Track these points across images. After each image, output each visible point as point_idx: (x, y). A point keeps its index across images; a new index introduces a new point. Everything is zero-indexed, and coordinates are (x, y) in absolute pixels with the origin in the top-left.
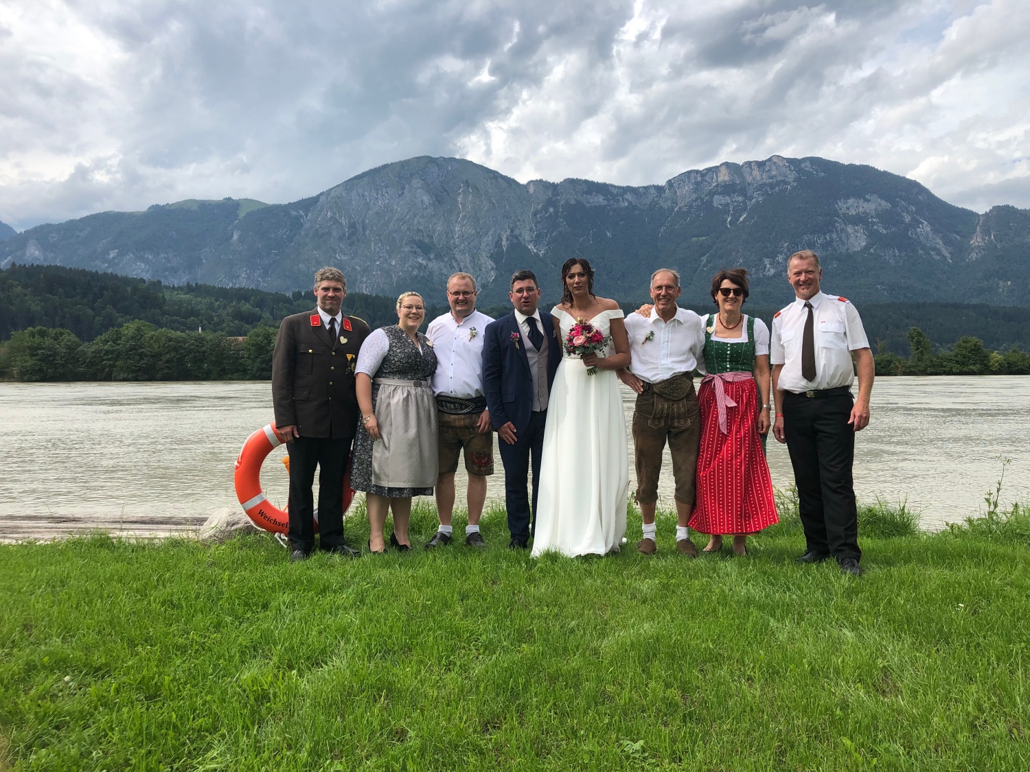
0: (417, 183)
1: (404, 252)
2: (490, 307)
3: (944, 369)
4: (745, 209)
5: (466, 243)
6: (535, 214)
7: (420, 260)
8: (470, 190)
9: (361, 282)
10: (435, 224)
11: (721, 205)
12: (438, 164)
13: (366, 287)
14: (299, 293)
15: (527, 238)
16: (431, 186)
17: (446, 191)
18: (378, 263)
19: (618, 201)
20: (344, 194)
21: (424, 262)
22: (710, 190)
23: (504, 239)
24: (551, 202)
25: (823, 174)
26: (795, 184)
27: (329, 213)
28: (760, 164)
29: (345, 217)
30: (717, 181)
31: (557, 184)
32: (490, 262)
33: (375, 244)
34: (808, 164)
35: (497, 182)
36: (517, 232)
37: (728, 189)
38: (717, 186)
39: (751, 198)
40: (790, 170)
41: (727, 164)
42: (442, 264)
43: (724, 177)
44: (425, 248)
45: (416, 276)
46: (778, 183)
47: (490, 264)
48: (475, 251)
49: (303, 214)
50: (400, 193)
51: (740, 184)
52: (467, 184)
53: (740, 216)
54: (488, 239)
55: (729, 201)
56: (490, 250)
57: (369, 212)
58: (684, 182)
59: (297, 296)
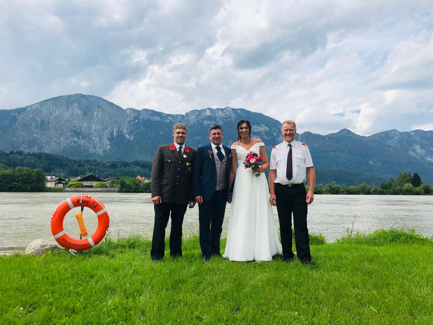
0: (75, 105)
1: (67, 135)
2: (107, 161)
5: (97, 133)
6: (129, 122)
7: (75, 139)
8: (100, 110)
9: (45, 148)
10: (83, 123)
11: (206, 124)
12: (86, 98)
13: (48, 150)
14: (14, 151)
15: (125, 132)
16: (82, 107)
17: (89, 109)
18: (54, 139)
19: (165, 120)
20: (39, 107)
21: (77, 140)
22: (203, 118)
23: (115, 132)
24: (136, 118)
25: (245, 115)
26: (235, 118)
27: (31, 116)
28: (222, 110)
29: (39, 118)
30: (205, 115)
31: (140, 111)
33: (53, 131)
34: (240, 111)
35: (113, 107)
36: (121, 129)
37: (209, 118)
38: (205, 117)
40: (233, 113)
41: (209, 109)
42: (85, 141)
43: (208, 113)
44: (78, 134)
45: (73, 146)
46: (228, 117)
47: (108, 142)
48: (101, 136)
50: (67, 109)
51: (214, 117)
52: (99, 107)
54: (108, 131)
55: (210, 123)
56: (108, 136)
57: (52, 116)
58: (192, 114)
59: (12, 153)
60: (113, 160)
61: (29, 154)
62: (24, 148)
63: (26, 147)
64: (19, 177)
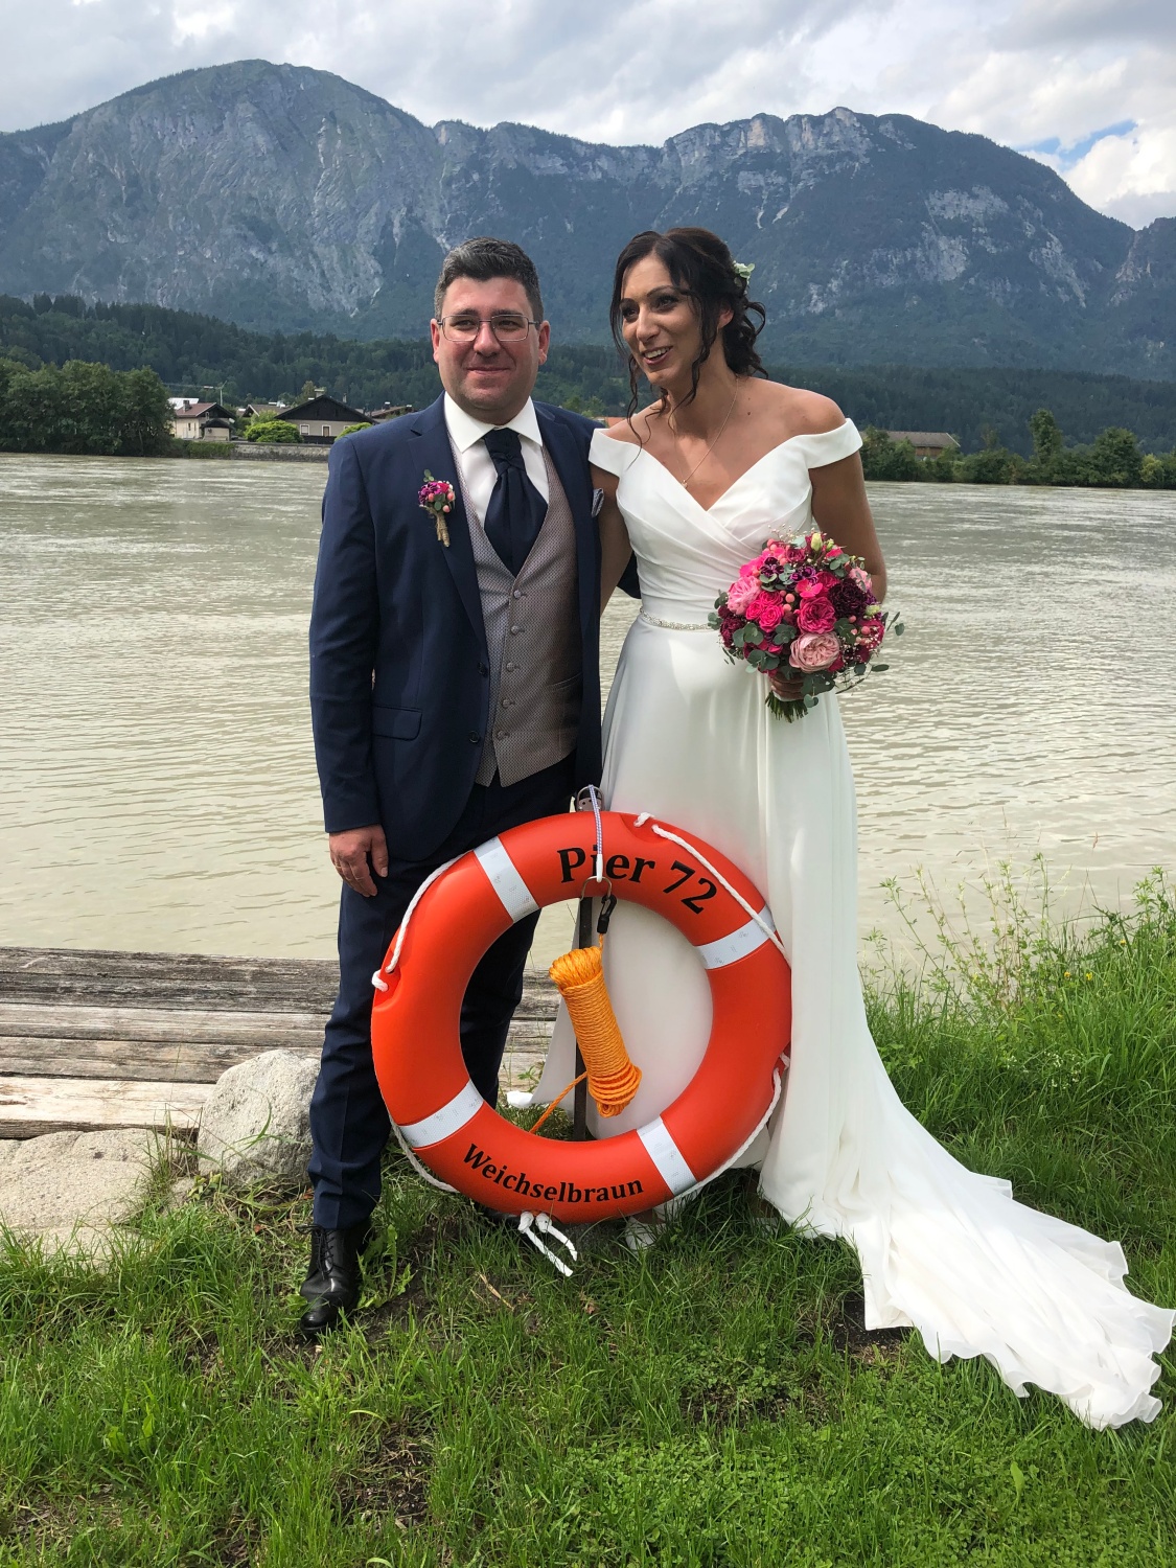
0: (244, 109)
1: (226, 236)
2: (372, 341)
3: (1077, 477)
4: (786, 198)
5: (332, 227)
6: (448, 183)
7: (253, 252)
8: (339, 131)
9: (153, 286)
10: (279, 188)
11: (749, 188)
12: (281, 79)
13: (163, 295)
14: (46, 299)
15: (435, 222)
16: (271, 118)
17: (297, 129)
18: (182, 253)
19: (585, 170)
20: (116, 121)
21: (260, 256)
22: (735, 161)
23: (396, 223)
24: (476, 163)
25: (911, 146)
26: (867, 161)
27: (91, 155)
28: (816, 122)
29: (120, 165)
30: (745, 146)
31: (486, 131)
32: (372, 261)
33: (176, 218)
34: (889, 126)
35: (385, 119)
36: (418, 212)
37: (761, 161)
38: (745, 154)
39: (797, 180)
40: (861, 135)
41: (762, 117)
42: (291, 262)
43: (757, 138)
44: (262, 231)
45: (249, 280)
46: (841, 157)
47: (373, 265)
48: (347, 242)
49: (44, 153)
50: (216, 126)
51: (781, 154)
52: (333, 119)
53: (779, 211)
54: (370, 220)
55: (762, 183)
56: (373, 241)
57: (163, 158)
58: (694, 144)
59: (43, 304)
60: (394, 335)
61: (101, 312)
62: (80, 285)
63: (86, 281)
64: (79, 398)
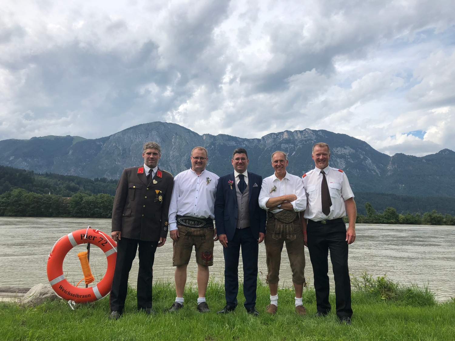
0: (154, 133)
3: (380, 221)
4: (294, 150)
5: (175, 159)
8: (178, 137)
11: (284, 148)
12: (164, 126)
14: (98, 179)
16: (161, 134)
17: (167, 137)
19: (241, 144)
20: (121, 136)
22: (280, 142)
24: (213, 144)
25: (327, 137)
26: (315, 141)
27: (114, 144)
28: (301, 132)
29: (121, 146)
30: (283, 138)
31: (216, 136)
33: (134, 158)
34: (321, 132)
35: (190, 134)
37: (287, 141)
38: (283, 140)
39: (297, 146)
40: (313, 135)
41: (287, 131)
43: (286, 136)
46: (308, 140)
48: (179, 163)
49: (102, 144)
50: (147, 136)
51: (292, 139)
52: (176, 134)
53: (293, 153)
55: (288, 147)
56: (185, 163)
57: (132, 144)
58: (269, 138)
59: (97, 180)
61: (112, 182)
62: (107, 175)
63: (109, 174)
64: (101, 203)
